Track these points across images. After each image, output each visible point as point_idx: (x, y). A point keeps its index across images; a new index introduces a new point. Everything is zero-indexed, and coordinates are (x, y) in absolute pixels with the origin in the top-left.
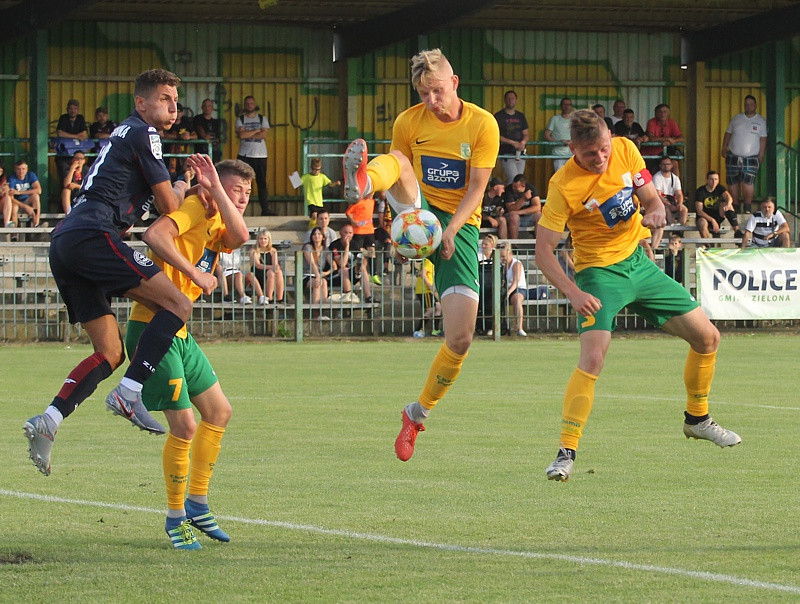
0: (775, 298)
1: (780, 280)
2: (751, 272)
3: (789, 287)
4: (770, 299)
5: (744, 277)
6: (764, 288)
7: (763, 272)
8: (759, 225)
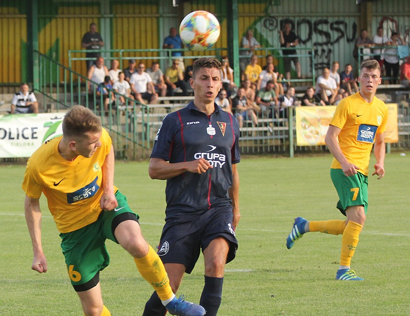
0: (24, 144)
1: (28, 133)
2: (10, 129)
3: (33, 138)
4: (22, 144)
5: (6, 132)
6: (18, 138)
7: (17, 129)
8: (20, 100)
